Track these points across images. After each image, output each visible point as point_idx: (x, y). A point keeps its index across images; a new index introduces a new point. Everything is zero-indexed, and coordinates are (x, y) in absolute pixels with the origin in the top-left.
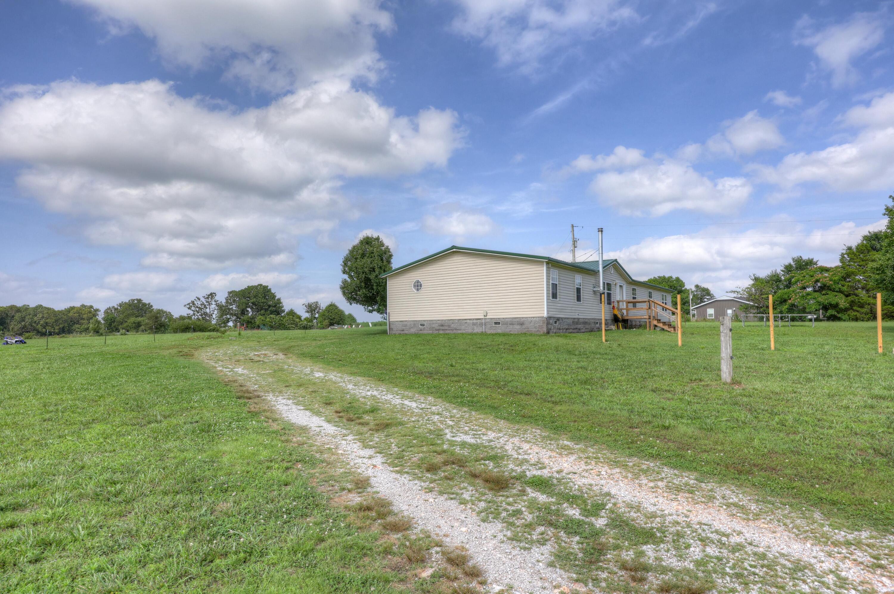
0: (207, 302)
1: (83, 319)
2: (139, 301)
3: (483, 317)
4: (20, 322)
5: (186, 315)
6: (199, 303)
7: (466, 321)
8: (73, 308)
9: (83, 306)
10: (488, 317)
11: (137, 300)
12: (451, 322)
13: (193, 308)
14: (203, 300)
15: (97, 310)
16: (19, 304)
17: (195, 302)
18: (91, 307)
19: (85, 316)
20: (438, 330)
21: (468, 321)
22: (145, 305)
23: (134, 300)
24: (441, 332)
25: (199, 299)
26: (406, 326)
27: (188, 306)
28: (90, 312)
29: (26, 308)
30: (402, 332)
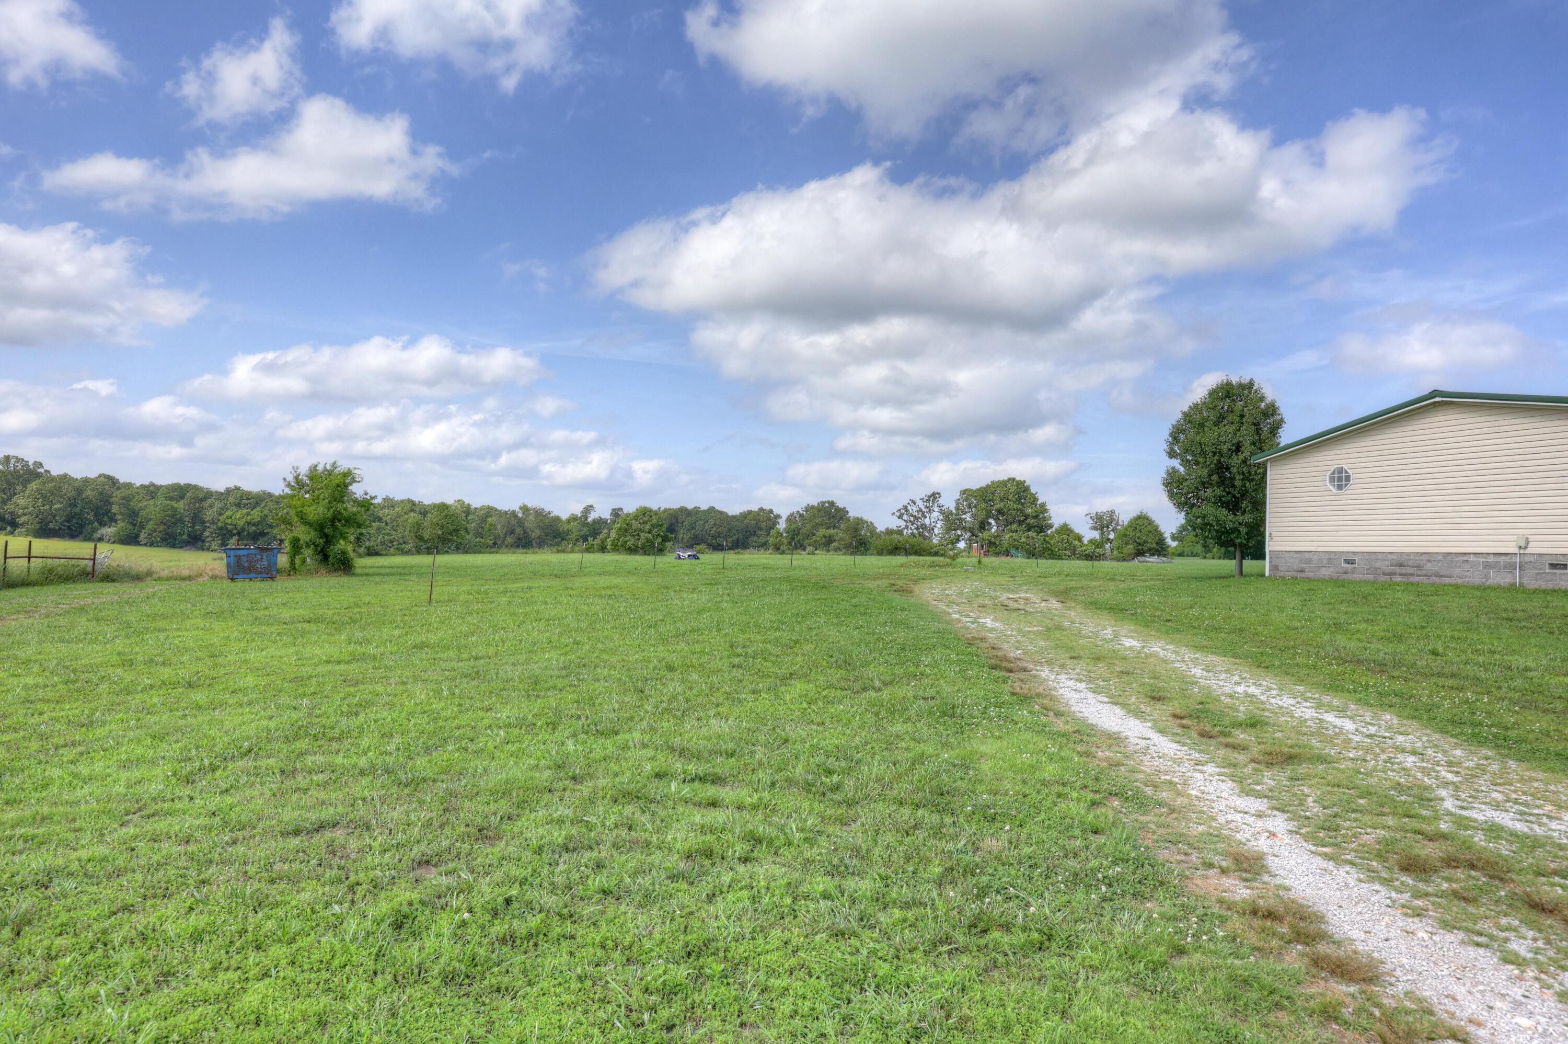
0: (927, 507)
1: (761, 529)
2: (832, 504)
3: (1516, 550)
4: (689, 530)
5: (895, 528)
6: (915, 509)
7: (1465, 558)
8: (750, 512)
9: (761, 510)
10: (1529, 551)
11: (829, 502)
12: (1424, 557)
13: (905, 517)
14: (921, 504)
15: (778, 516)
16: (690, 506)
17: (909, 508)
18: (771, 511)
19: (763, 525)
20: (1391, 574)
21: (1472, 558)
22: (838, 510)
23: (824, 503)
24: (1398, 579)
25: (914, 502)
26: (1309, 561)
27: (898, 514)
28: (769, 519)
29: (697, 511)
30: (1300, 575)
